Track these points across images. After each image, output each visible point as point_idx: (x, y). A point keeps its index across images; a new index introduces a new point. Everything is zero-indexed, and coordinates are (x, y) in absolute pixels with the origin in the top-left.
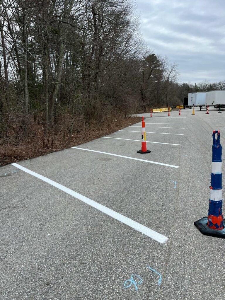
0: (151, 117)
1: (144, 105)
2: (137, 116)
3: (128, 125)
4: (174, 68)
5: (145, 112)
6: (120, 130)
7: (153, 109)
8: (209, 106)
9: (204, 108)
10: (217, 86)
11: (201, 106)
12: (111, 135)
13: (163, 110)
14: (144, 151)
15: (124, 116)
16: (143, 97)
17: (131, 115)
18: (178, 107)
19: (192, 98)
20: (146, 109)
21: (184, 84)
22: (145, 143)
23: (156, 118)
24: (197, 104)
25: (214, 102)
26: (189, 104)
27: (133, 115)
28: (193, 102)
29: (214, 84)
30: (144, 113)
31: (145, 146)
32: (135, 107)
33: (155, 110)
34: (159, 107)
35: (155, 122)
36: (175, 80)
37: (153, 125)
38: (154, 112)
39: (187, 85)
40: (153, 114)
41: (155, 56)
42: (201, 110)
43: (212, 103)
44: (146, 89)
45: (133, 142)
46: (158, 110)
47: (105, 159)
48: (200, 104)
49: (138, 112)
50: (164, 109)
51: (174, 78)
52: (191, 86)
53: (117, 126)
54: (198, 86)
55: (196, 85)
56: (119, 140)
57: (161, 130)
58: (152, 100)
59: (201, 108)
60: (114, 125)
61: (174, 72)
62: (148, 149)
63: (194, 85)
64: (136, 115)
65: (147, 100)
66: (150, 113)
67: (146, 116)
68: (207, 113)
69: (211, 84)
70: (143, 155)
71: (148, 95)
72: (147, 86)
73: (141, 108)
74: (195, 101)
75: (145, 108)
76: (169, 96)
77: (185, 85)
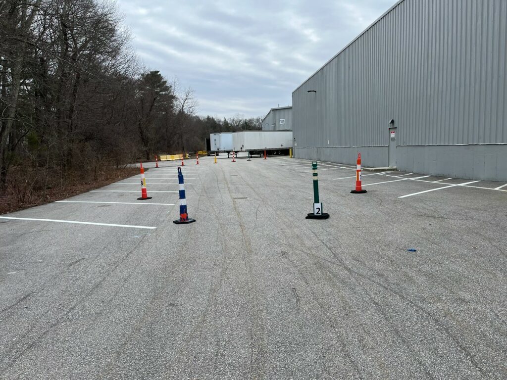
0: (157, 167)
1: (146, 151)
2: (136, 167)
3: (124, 178)
4: (190, 95)
5: (148, 160)
6: (114, 183)
7: (161, 156)
8: (238, 152)
9: (232, 155)
10: (254, 123)
11: (228, 152)
12: (102, 188)
13: (177, 157)
14: (144, 197)
15: (115, 167)
16: (144, 138)
17: (125, 165)
18: (200, 152)
19: (215, 140)
20: (150, 155)
21: (208, 118)
22: (145, 189)
23: (164, 169)
24: (222, 149)
25: (243, 146)
26: (213, 148)
27: (129, 166)
28: (218, 146)
29: (250, 120)
30: (147, 162)
31: (146, 192)
32: (131, 152)
33: (163, 158)
34: (170, 153)
35: (162, 173)
36: (192, 113)
37: (158, 177)
38: (162, 160)
39: (213, 119)
40: (159, 164)
41: (160, 75)
42: (229, 158)
43: (241, 148)
44: (146, 127)
45: (131, 193)
46: (169, 157)
47: (104, 206)
48: (226, 149)
49: (137, 160)
50: (177, 155)
51: (191, 110)
52: (220, 121)
53: (107, 179)
54: (229, 121)
55: (225, 120)
56: (114, 192)
57: (167, 181)
58: (159, 142)
59: (228, 155)
60: (103, 178)
61: (190, 100)
62: (148, 196)
63: (223, 120)
64: (133, 165)
65: (150, 142)
66: (155, 162)
67: (150, 167)
68: (234, 161)
69: (246, 120)
70: (144, 200)
71: (151, 135)
72: (149, 122)
73: (141, 155)
74: (220, 146)
75: (148, 155)
76: (185, 137)
77: (210, 118)
